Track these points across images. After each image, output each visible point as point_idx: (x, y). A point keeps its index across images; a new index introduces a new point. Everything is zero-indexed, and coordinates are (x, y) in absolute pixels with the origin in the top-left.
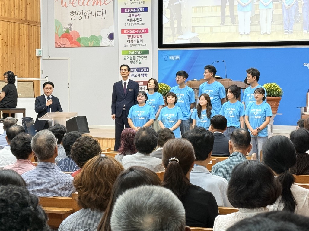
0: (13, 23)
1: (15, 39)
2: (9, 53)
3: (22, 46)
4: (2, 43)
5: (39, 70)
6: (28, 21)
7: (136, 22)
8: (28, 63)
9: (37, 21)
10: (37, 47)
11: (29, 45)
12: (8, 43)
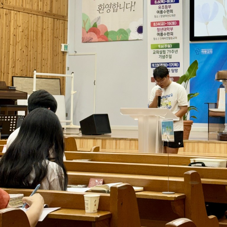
0: (35, 16)
1: (37, 32)
2: (29, 47)
3: (45, 40)
4: (22, 36)
5: (64, 66)
6: (54, 14)
7: (166, 13)
8: (51, 58)
9: (64, 15)
10: (63, 42)
11: (53, 39)
12: (28, 36)
